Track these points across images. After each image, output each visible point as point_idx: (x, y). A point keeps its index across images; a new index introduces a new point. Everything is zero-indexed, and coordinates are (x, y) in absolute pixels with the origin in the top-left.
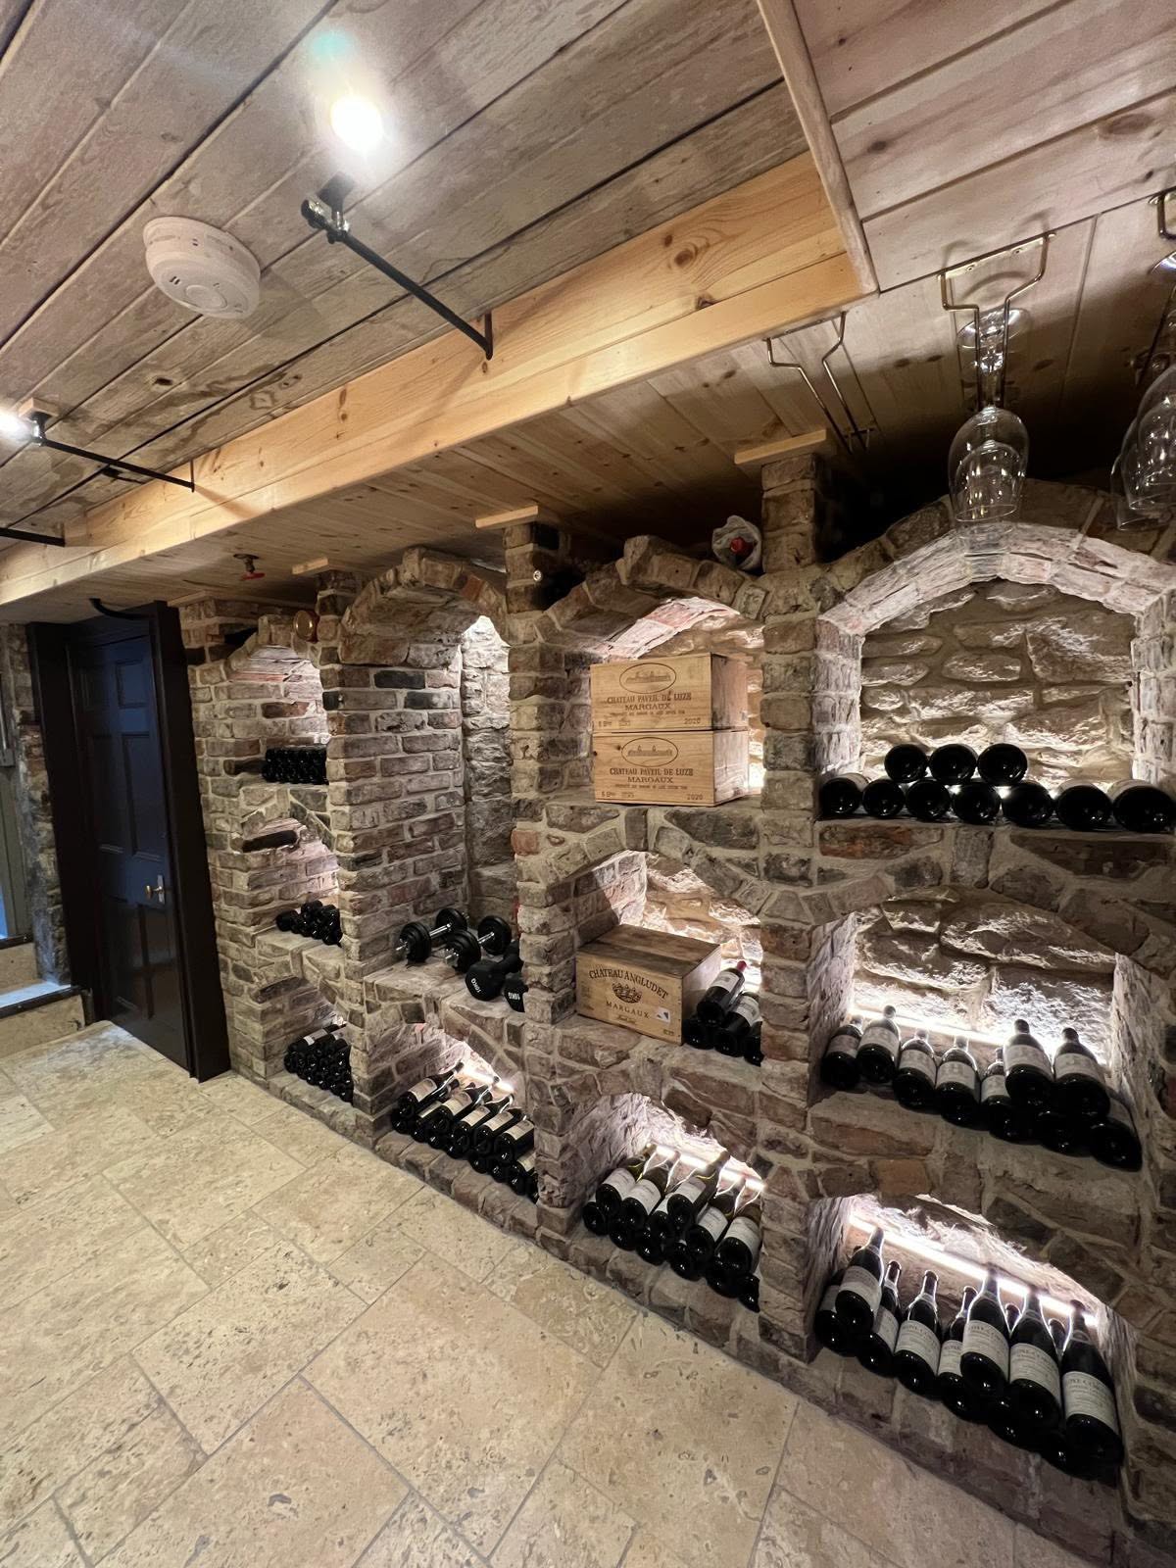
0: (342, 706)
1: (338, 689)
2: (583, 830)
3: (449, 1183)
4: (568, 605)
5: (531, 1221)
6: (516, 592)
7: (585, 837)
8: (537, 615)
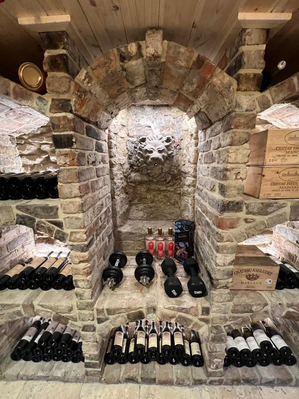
0: (75, 146)
1: (72, 133)
2: (267, 214)
3: (154, 379)
4: (282, 91)
5: (203, 377)
6: (247, 76)
7: (266, 217)
8: (258, 94)
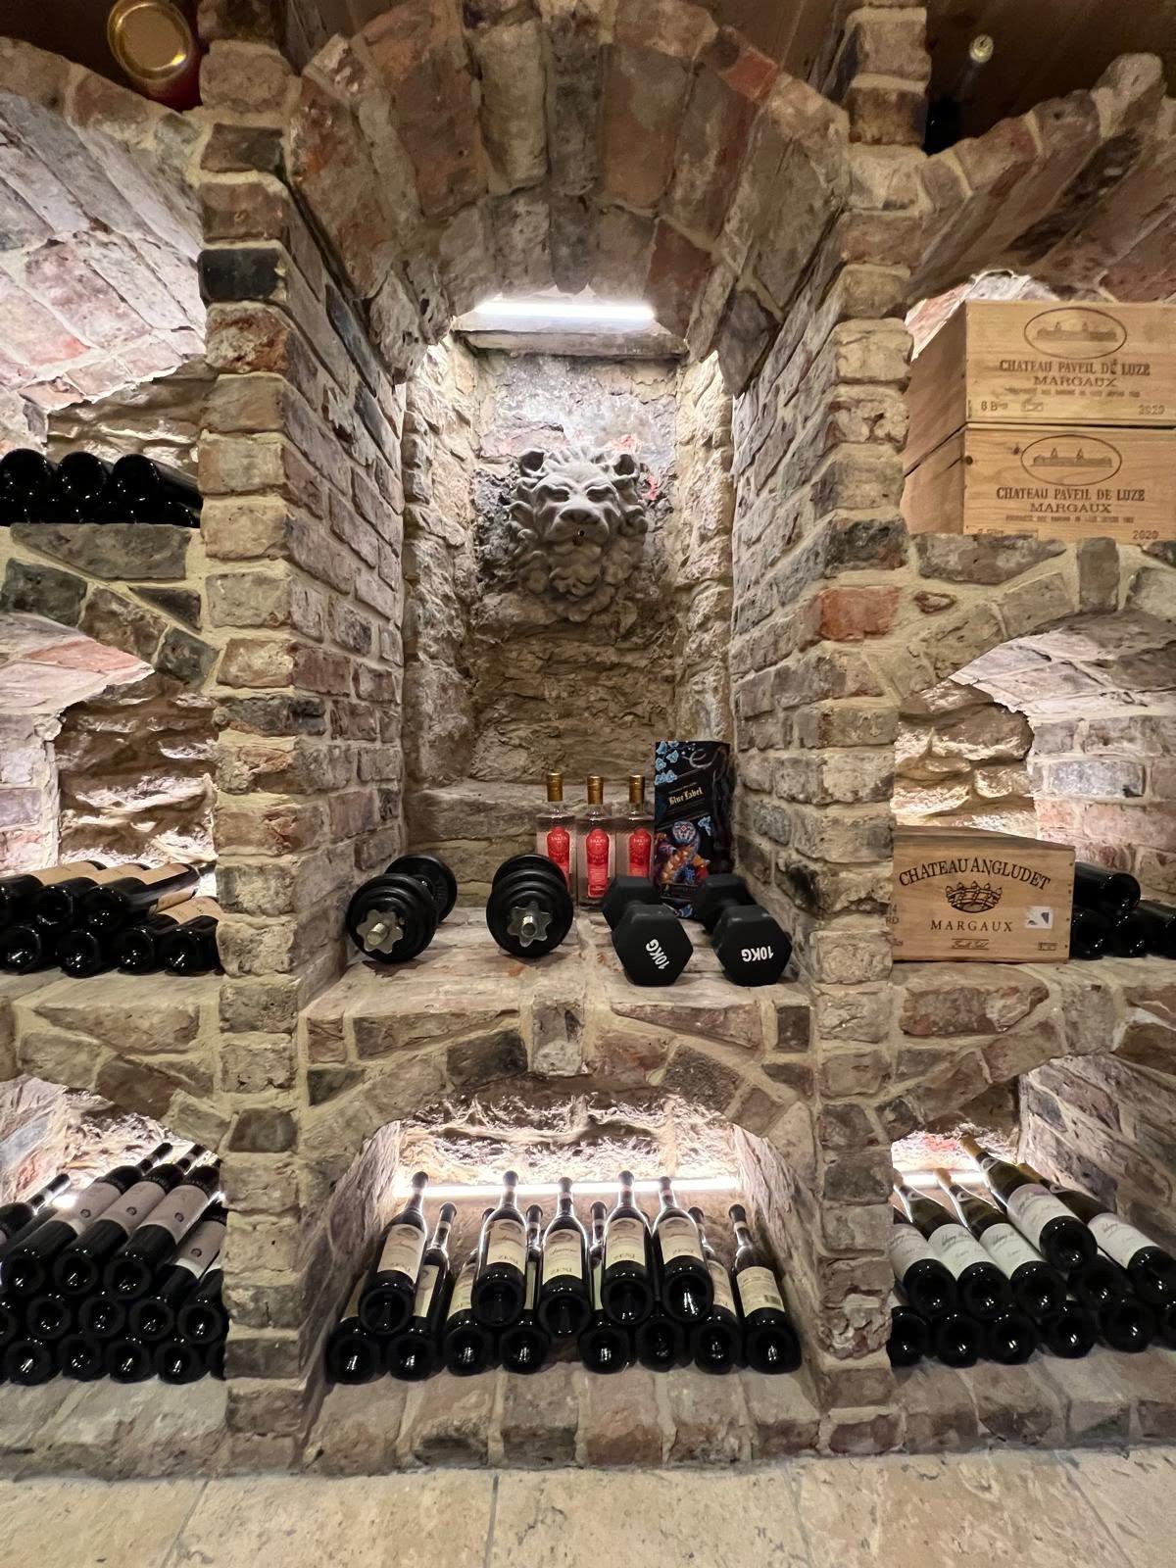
0: (282, 296)
1: (276, 244)
2: (995, 579)
3: (569, 1434)
4: (992, 149)
5: (803, 1411)
7: (997, 593)
